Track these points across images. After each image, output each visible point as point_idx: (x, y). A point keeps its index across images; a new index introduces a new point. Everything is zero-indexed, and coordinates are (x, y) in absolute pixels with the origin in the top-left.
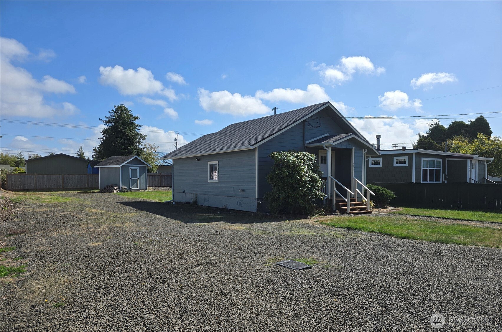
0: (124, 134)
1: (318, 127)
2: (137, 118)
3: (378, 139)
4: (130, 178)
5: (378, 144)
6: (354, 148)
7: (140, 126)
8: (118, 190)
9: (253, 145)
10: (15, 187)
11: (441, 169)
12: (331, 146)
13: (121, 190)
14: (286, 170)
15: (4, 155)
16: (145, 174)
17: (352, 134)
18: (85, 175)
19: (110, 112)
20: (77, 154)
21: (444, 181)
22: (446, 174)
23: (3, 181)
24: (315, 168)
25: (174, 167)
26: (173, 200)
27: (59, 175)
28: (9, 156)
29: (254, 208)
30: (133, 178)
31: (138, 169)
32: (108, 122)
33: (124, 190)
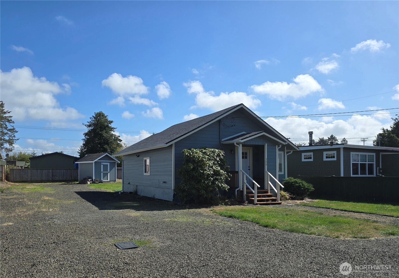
0: (101, 135)
1: (232, 126)
2: (112, 122)
3: (310, 135)
4: (102, 172)
5: (311, 140)
6: (266, 144)
7: (115, 129)
8: (91, 182)
9: (167, 143)
10: (16, 179)
11: (375, 163)
12: (241, 143)
13: (94, 182)
14: (191, 165)
15: (22, 154)
16: (114, 168)
17: (262, 132)
18: (69, 169)
19: (91, 118)
20: (78, 152)
21: (378, 174)
22: (381, 167)
23: (7, 174)
24: (222, 162)
25: (124, 162)
26: (123, 190)
27: (50, 169)
28: (26, 154)
29: (170, 198)
30: (104, 172)
31: (108, 164)
32: (89, 126)
33: (96, 182)
